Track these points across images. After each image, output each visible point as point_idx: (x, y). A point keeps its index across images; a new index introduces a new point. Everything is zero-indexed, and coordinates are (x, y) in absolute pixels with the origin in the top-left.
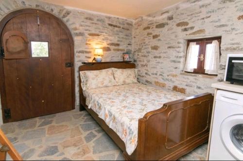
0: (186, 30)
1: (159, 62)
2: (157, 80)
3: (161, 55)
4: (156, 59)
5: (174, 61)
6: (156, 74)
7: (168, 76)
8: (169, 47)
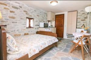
0: (27, 14)
1: (16, 25)
2: (15, 34)
3: (17, 22)
4: (13, 23)
5: (24, 24)
6: (15, 31)
7: (21, 30)
8: (22, 19)
